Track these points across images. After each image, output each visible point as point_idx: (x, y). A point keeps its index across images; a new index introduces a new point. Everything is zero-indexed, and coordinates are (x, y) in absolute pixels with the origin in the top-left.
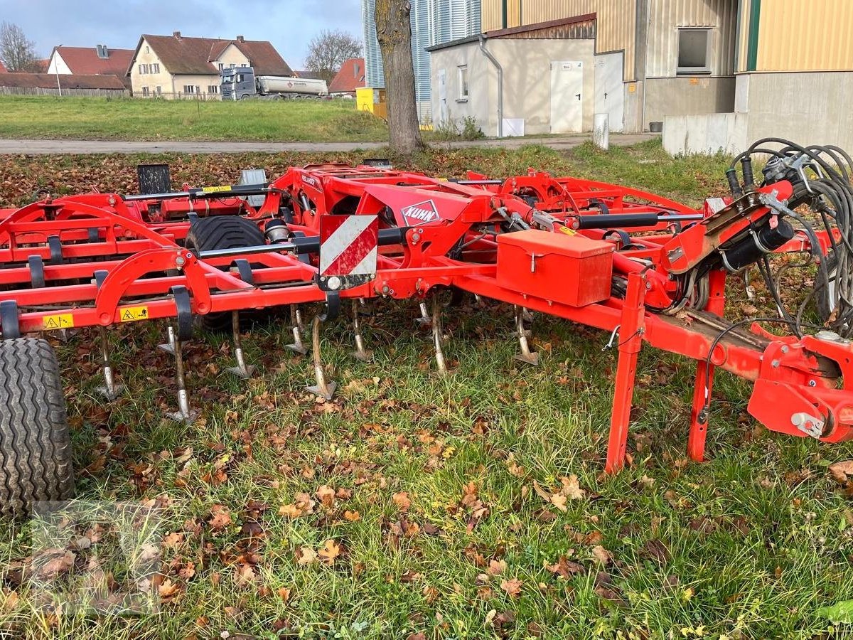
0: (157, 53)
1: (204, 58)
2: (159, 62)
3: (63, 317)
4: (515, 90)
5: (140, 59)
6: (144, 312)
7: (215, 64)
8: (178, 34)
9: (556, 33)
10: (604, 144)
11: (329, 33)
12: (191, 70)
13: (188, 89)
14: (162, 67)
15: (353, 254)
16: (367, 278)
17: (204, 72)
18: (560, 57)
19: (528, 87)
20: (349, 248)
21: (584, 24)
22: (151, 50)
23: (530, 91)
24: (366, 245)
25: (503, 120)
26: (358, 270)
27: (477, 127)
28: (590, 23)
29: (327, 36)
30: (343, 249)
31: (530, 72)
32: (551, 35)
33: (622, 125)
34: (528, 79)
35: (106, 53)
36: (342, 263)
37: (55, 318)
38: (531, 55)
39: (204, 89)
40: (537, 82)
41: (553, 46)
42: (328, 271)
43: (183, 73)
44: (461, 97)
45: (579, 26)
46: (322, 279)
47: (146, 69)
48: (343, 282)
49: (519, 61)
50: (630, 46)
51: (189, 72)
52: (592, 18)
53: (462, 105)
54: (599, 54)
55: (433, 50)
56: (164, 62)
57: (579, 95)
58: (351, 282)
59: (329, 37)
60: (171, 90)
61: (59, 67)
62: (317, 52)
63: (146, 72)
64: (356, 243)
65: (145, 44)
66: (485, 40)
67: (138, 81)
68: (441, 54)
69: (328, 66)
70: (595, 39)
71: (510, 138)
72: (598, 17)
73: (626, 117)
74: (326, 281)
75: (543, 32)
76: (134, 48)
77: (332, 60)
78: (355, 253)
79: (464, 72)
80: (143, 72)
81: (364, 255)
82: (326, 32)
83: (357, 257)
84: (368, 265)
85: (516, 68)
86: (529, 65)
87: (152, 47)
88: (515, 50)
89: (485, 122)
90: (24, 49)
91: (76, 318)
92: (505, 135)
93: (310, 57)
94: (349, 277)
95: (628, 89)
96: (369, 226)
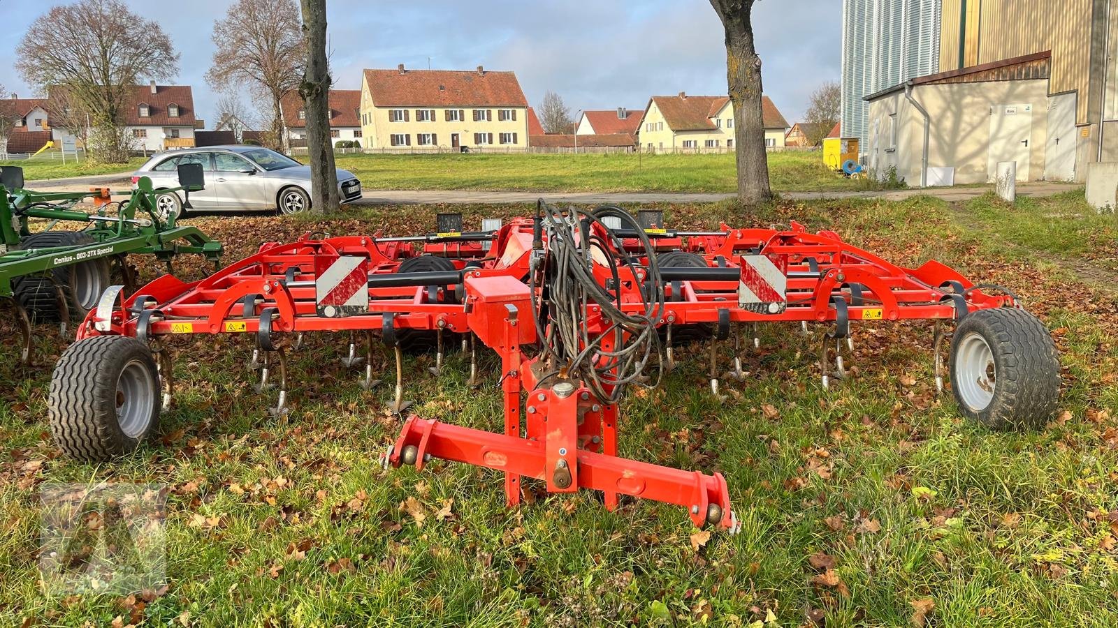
0: (663, 113)
1: (703, 115)
2: (663, 120)
3: (185, 325)
4: (947, 138)
5: (649, 119)
6: (243, 326)
7: (714, 121)
8: (683, 94)
9: (998, 75)
10: (1008, 195)
11: (832, 84)
12: (691, 126)
13: (687, 144)
14: (665, 125)
15: (346, 288)
16: (360, 309)
17: (702, 127)
18: (1004, 101)
19: (962, 134)
20: (341, 283)
21: (1035, 64)
22: (657, 109)
23: (964, 138)
24: (357, 281)
25: (928, 168)
26: (351, 302)
27: (899, 175)
28: (1043, 63)
29: (830, 87)
30: (336, 284)
31: (966, 118)
32: (994, 77)
33: (1073, 174)
34: (963, 126)
35: (625, 115)
36: (336, 295)
37: (180, 325)
38: (968, 100)
39: (701, 144)
40: (974, 128)
41: (996, 88)
42: (324, 301)
43: (682, 128)
44: (891, 146)
45: (1028, 65)
46: (319, 307)
47: (653, 127)
48: (339, 311)
49: (953, 108)
50: (1083, 83)
51: (688, 128)
52: (1046, 56)
53: (891, 154)
54: (1052, 95)
55: (871, 99)
56: (667, 121)
57: (1026, 141)
58: (345, 311)
59: (832, 88)
60: (671, 146)
61: (586, 129)
62: (818, 103)
63: (652, 130)
64: (347, 279)
65: (654, 104)
66: (911, 87)
67: (646, 137)
68: (877, 103)
69: (829, 117)
70: (1049, 79)
71: (933, 187)
72: (1052, 56)
73: (1077, 164)
74: (323, 309)
75: (982, 75)
76: (645, 110)
77: (834, 111)
78: (347, 287)
79: (895, 120)
80: (649, 129)
81: (356, 289)
82: (830, 83)
83: (350, 290)
84: (360, 297)
85: (949, 114)
86: (966, 111)
87: (659, 107)
88: (948, 95)
89: (907, 171)
90: (562, 114)
91: (194, 326)
92: (929, 183)
93: (811, 109)
94: (344, 308)
95: (1081, 133)
96: (359, 266)
